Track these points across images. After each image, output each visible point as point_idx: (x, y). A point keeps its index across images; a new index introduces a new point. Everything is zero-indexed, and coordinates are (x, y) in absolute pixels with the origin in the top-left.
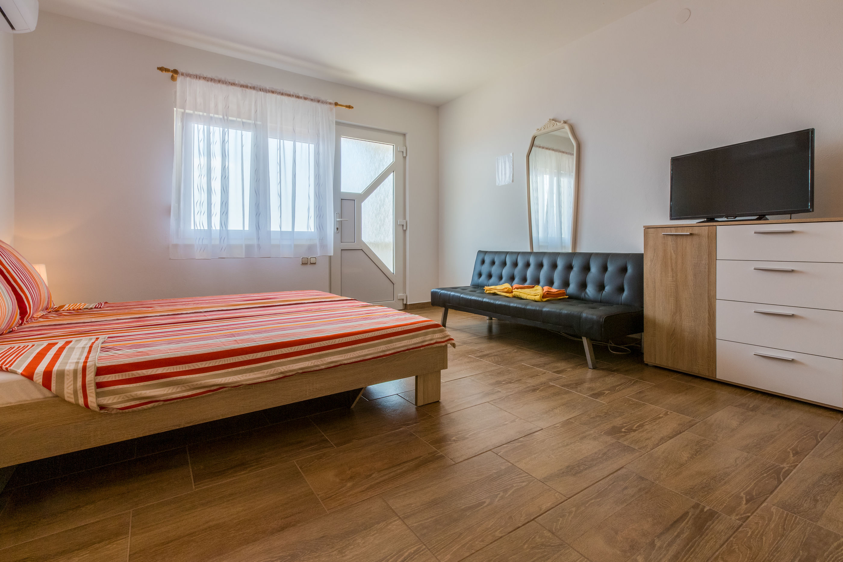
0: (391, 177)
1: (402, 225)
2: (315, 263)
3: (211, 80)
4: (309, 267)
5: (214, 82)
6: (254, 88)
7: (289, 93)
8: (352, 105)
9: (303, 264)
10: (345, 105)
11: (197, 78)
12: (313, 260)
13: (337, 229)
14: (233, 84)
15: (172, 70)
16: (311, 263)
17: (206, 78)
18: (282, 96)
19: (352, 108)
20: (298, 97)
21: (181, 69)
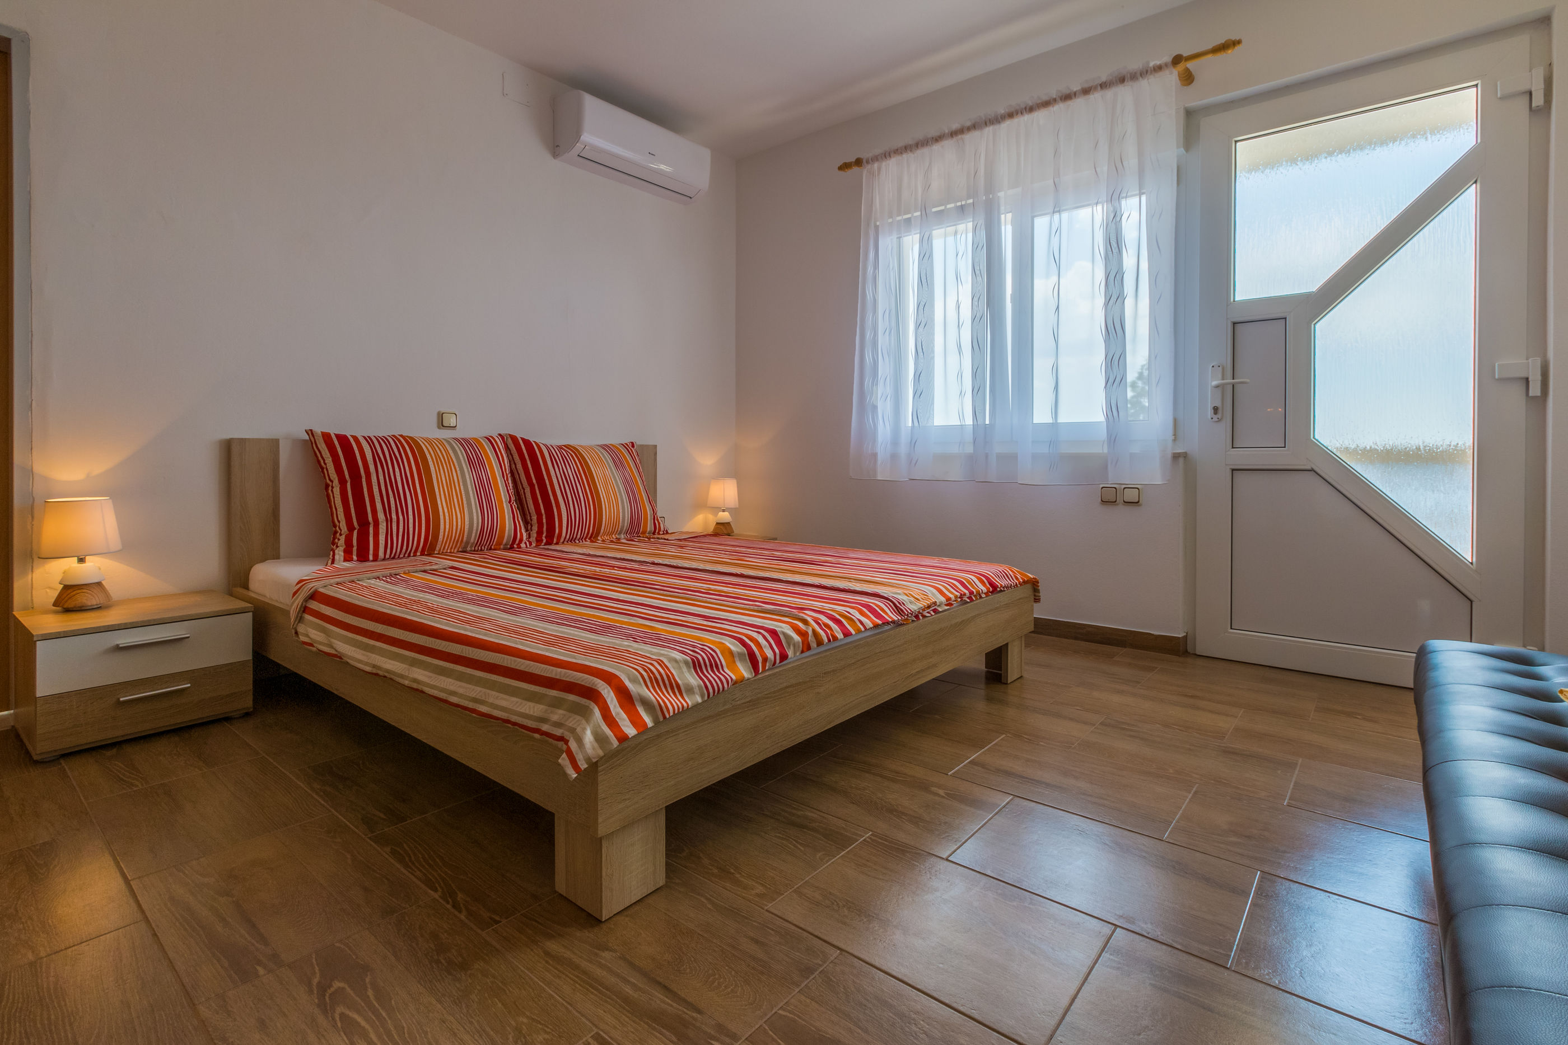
0: (1469, 198)
1: (1521, 379)
2: (1138, 502)
3: (906, 150)
4: (1121, 513)
5: (911, 151)
6: (974, 127)
7: (1045, 98)
8: (1234, 37)
9: (1104, 502)
10: (1210, 47)
11: (885, 157)
12: (1131, 495)
13: (1216, 410)
14: (938, 139)
15: (854, 161)
16: (1124, 501)
17: (897, 150)
18: (1033, 113)
19: (1239, 42)
20: (1067, 97)
21: (864, 156)
